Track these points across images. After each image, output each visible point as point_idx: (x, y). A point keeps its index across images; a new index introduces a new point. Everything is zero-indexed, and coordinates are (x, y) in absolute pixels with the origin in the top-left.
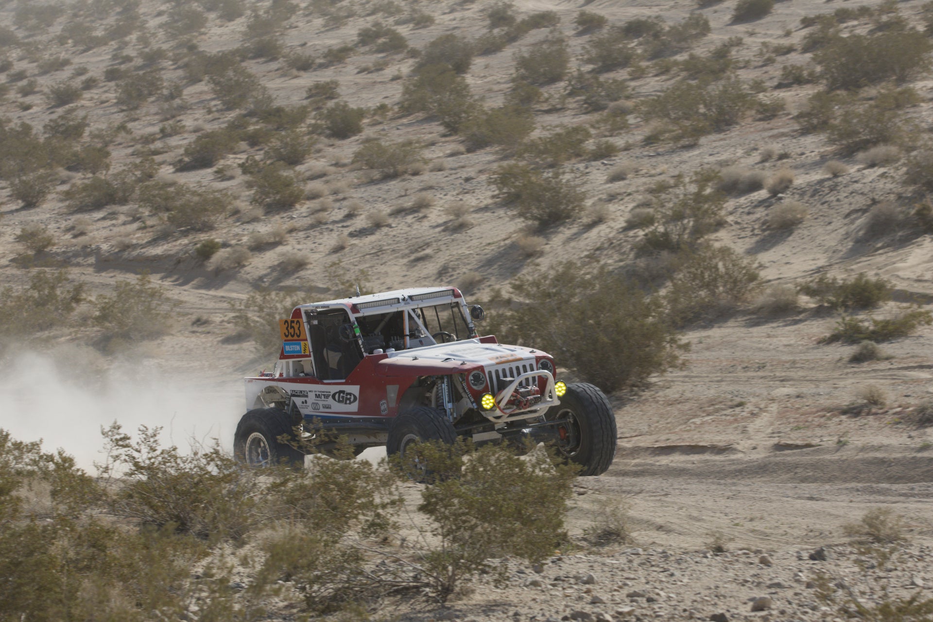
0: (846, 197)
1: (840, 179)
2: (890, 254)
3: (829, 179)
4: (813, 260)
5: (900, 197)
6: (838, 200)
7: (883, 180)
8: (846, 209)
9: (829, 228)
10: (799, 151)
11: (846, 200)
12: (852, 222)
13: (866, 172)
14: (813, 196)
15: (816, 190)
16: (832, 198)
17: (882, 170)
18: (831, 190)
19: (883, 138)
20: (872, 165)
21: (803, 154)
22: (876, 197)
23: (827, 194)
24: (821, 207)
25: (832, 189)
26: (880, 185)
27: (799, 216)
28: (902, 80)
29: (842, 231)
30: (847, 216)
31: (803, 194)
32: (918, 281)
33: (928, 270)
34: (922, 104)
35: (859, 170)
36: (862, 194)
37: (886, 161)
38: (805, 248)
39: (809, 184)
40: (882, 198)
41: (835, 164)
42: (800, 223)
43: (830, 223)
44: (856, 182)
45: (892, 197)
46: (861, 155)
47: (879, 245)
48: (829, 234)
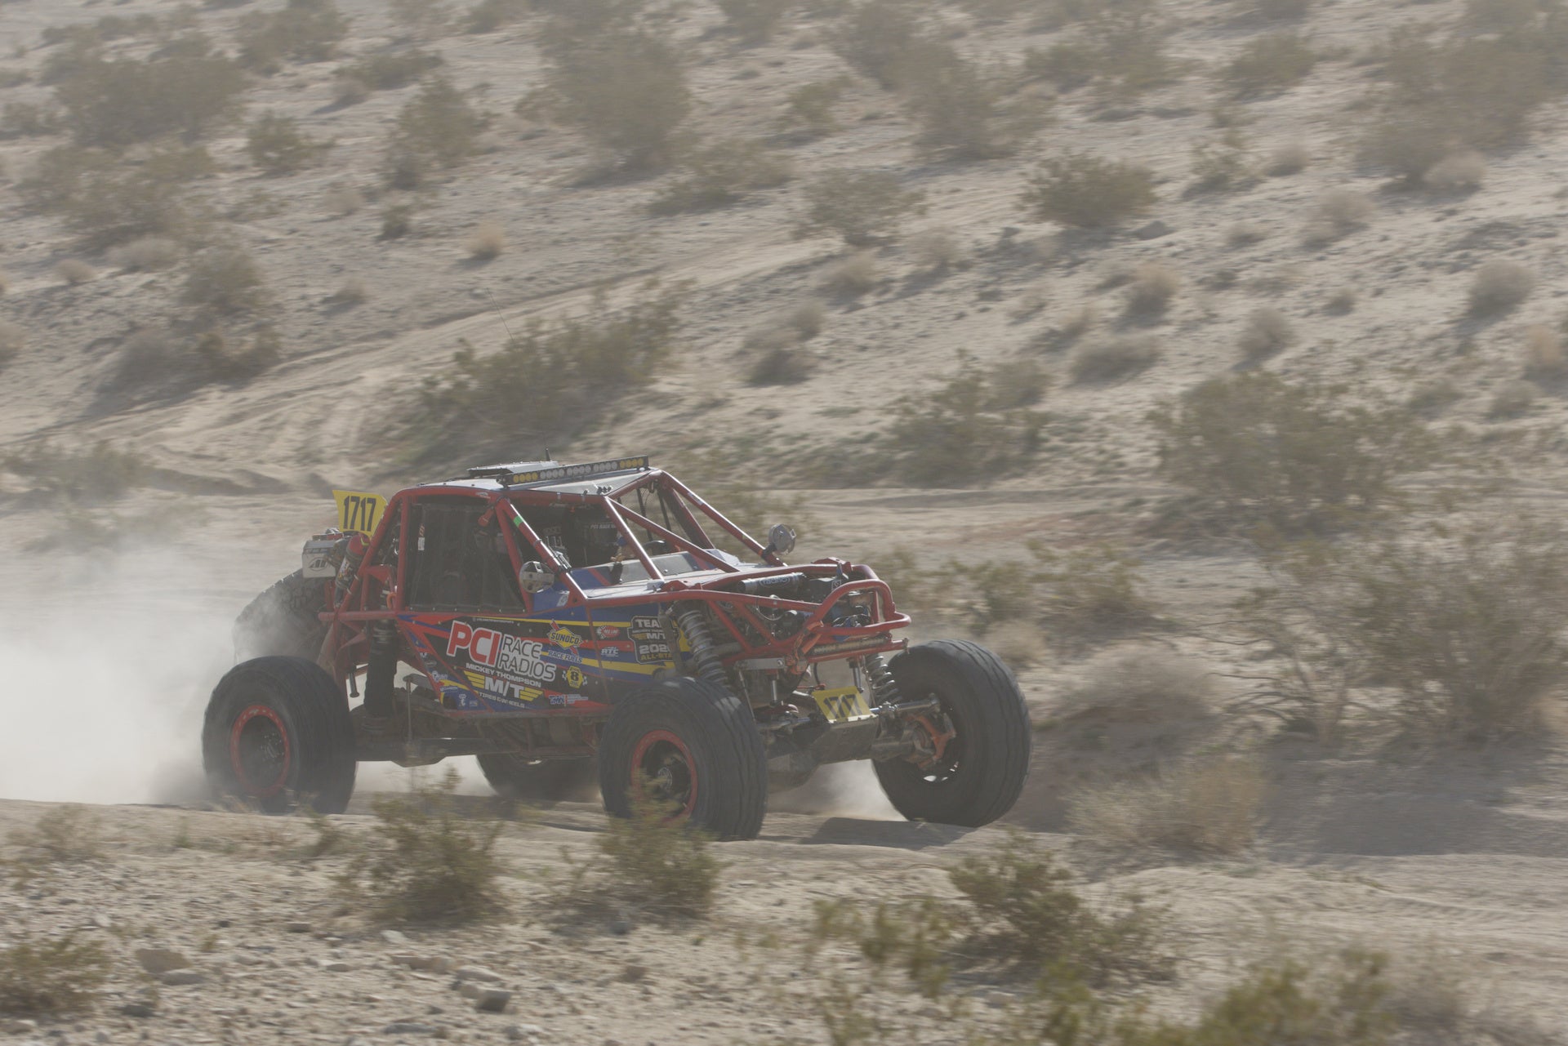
0: (89, 318)
1: (80, 289)
2: (155, 412)
3: (63, 288)
4: (32, 417)
5: (174, 322)
6: (76, 323)
7: (149, 294)
8: (88, 337)
9: (60, 366)
10: (19, 240)
11: (89, 323)
12: (97, 359)
13: (122, 278)
14: (35, 314)
15: (40, 305)
16: (66, 319)
17: (147, 278)
18: (67, 306)
19: (153, 225)
20: (133, 268)
21: (24, 246)
22: (137, 320)
23: (59, 312)
24: (48, 332)
25: (68, 304)
26: (144, 300)
27: (12, 345)
28: (193, 135)
29: (79, 372)
30: (89, 348)
31: (19, 310)
32: (197, 457)
33: (212, 440)
34: (222, 175)
35: (112, 276)
36: (115, 314)
37: (157, 262)
38: (17, 398)
39: (31, 295)
40: (146, 321)
41: (77, 264)
42: (13, 356)
43: (60, 359)
44: (106, 294)
45: (162, 321)
46: (116, 252)
47: (138, 398)
48: (58, 376)
